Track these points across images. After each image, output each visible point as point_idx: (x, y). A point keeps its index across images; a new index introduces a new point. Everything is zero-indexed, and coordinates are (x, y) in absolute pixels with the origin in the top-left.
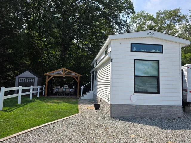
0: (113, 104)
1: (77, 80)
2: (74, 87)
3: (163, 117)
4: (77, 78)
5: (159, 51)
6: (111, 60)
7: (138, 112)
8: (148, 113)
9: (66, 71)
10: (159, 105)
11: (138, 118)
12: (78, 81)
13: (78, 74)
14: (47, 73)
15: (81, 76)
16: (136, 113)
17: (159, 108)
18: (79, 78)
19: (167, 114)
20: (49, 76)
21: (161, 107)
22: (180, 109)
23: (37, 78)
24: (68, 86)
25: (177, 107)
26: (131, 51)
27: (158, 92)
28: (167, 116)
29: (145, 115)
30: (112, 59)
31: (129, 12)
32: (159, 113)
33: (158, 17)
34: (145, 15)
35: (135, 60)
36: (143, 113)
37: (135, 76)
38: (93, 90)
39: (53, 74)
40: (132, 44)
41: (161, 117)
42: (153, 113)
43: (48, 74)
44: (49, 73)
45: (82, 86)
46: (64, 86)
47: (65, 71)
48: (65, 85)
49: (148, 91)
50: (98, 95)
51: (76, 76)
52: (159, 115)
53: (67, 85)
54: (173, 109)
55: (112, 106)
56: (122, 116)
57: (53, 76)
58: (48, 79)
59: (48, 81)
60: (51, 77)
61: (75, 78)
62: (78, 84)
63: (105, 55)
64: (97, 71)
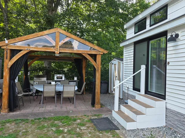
1: (94, 63)
2: (76, 79)
12: (98, 65)
14: (6, 42)
15: (106, 52)
20: (14, 52)
38: (151, 92)
44: (12, 41)
48: (58, 75)
51: (93, 52)
57: (26, 52)
58: (11, 58)
59: (9, 67)
60: (20, 55)
61: (88, 57)
62: (98, 75)
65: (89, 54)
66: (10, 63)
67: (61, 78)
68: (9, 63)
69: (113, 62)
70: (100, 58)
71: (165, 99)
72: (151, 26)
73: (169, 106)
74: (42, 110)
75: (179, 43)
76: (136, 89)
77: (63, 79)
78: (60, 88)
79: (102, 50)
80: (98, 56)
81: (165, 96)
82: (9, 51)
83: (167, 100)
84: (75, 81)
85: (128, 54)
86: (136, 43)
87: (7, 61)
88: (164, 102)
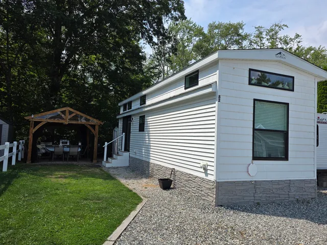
0: (221, 182)
1: (93, 131)
2: (80, 144)
3: (293, 199)
4: (93, 126)
5: (287, 88)
6: (218, 98)
7: (259, 193)
8: (273, 195)
9: (73, 113)
10: (287, 179)
11: (258, 204)
12: (96, 132)
14: (33, 116)
15: (102, 123)
16: (255, 195)
17: (287, 184)
19: (298, 193)
20: (36, 123)
21: (290, 183)
22: (314, 185)
23: (8, 125)
24: (68, 142)
25: (310, 181)
26: (250, 84)
27: (286, 158)
28: (298, 197)
29: (268, 198)
30: (219, 96)
31: (177, 16)
32: (287, 193)
33: (210, 31)
34: (192, 27)
35: (255, 100)
36: (265, 195)
37: (254, 129)
38: (127, 149)
39: (45, 117)
40: (252, 72)
41: (290, 199)
42: (279, 194)
43: (34, 117)
44: (37, 116)
45: (106, 144)
46: (61, 141)
47: (71, 113)
48: (63, 141)
49: (272, 156)
50: (151, 161)
51: (93, 123)
52: (287, 196)
53: (66, 141)
54: (306, 185)
55: (219, 185)
56: (234, 202)
57: (45, 123)
58: (34, 128)
59: (33, 133)
60: (40, 125)
61: (89, 127)
62: (96, 140)
63: (185, 87)
64: (144, 116)
65: (90, 125)
66: (34, 130)
67: (66, 143)
68: (33, 130)
69: (115, 129)
70: (98, 127)
72: (128, 109)
75: (133, 123)
77: (68, 144)
78: (67, 150)
79: (99, 122)
80: (96, 126)
81: (129, 150)
82: (33, 123)
83: (130, 152)
84: (80, 146)
85: (121, 124)
86: (124, 118)
87: (32, 129)
88: (128, 153)
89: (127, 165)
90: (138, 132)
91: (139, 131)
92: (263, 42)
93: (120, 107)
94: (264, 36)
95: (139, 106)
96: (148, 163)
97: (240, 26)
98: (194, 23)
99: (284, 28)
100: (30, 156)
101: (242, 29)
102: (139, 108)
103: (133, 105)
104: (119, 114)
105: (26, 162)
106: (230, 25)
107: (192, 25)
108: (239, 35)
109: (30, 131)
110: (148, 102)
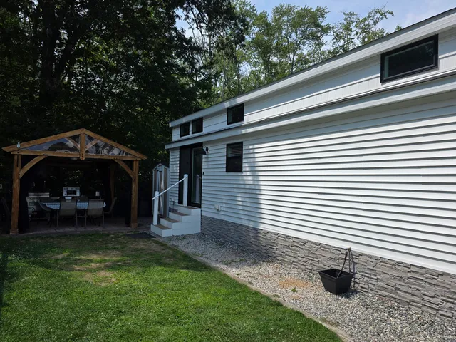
1: (129, 171)
2: (97, 194)
4: (130, 163)
9: (94, 139)
12: (134, 173)
13: (133, 152)
14: (18, 146)
15: (145, 158)
18: (136, 165)
20: (26, 159)
24: (78, 191)
38: (194, 203)
39: (40, 149)
43: (19, 148)
44: (26, 145)
45: (157, 194)
46: (64, 190)
48: (70, 189)
51: (129, 158)
53: (74, 189)
57: (42, 158)
58: (22, 167)
59: (21, 176)
60: (34, 161)
61: (123, 165)
62: (135, 187)
63: (381, 77)
64: (242, 143)
65: (124, 161)
66: (22, 172)
67: (75, 192)
68: (20, 172)
69: (157, 167)
70: (137, 165)
71: (200, 207)
72: (192, 133)
73: (204, 214)
74: (61, 231)
75: (210, 156)
76: (181, 202)
77: (78, 194)
79: (139, 155)
80: (134, 163)
81: (200, 204)
82: (20, 157)
83: (202, 209)
85: (174, 159)
86: (182, 148)
87: (18, 169)
88: (200, 210)
89: (198, 230)
90: (226, 174)
91: (227, 171)
92: (351, 37)
93: (171, 129)
94: (353, 29)
95: (225, 126)
96: (257, 230)
97: (321, 12)
98: (252, 6)
99: (389, 15)
100: (16, 220)
101: (323, 17)
102: (225, 130)
103: (205, 124)
104: (170, 142)
105: (8, 233)
106: (305, 10)
107: (248, 8)
108: (318, 26)
109: (15, 173)
110: (249, 118)
